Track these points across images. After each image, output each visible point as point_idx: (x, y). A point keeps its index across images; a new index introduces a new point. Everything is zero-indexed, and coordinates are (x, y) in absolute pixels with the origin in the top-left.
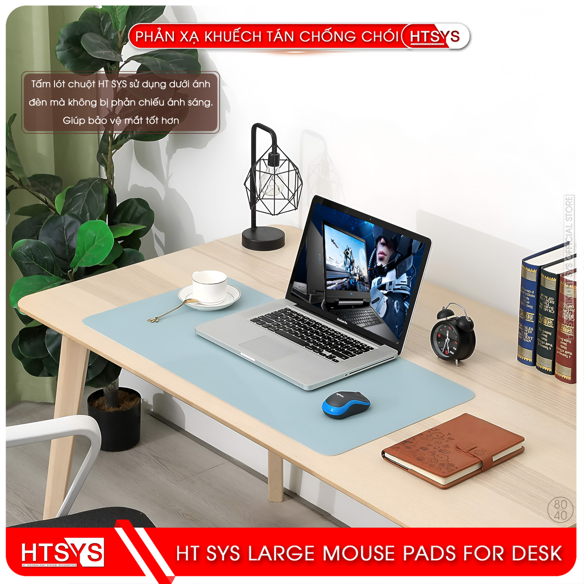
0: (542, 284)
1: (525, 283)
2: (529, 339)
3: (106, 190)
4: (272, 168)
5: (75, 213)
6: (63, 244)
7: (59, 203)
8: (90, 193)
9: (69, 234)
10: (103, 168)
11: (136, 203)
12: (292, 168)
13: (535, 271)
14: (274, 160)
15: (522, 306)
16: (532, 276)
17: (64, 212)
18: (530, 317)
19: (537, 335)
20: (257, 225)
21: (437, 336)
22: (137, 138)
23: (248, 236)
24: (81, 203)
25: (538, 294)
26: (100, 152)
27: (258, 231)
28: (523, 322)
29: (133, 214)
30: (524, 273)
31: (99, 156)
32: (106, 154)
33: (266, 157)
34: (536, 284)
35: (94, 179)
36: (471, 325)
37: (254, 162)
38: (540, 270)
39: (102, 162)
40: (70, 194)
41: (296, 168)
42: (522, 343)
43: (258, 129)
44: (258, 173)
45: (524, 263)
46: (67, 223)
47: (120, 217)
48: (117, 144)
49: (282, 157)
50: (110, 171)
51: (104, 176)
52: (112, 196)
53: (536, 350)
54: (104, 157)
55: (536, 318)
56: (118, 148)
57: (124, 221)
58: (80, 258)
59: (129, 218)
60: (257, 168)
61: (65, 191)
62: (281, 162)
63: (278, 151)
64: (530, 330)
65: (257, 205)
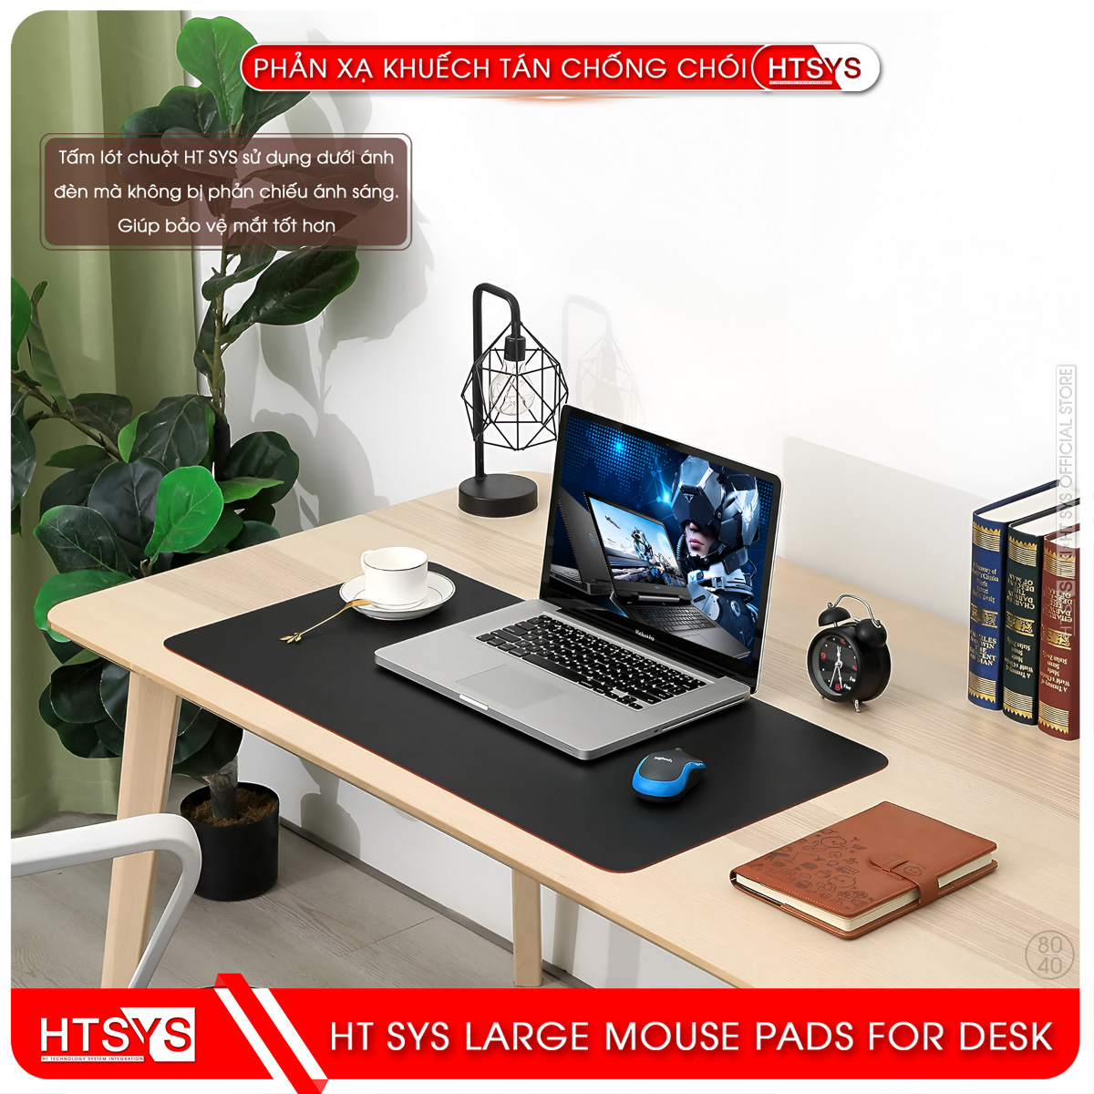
0: (1011, 556)
1: (979, 554)
2: (988, 660)
3: (212, 418)
4: (511, 366)
5: (155, 458)
6: (132, 514)
7: (125, 441)
8: (181, 421)
9: (143, 496)
10: (205, 379)
11: (265, 439)
12: (547, 363)
13: (997, 533)
14: (515, 349)
15: (974, 599)
16: (993, 542)
17: (133, 458)
18: (991, 619)
19: (1003, 651)
20: (487, 471)
21: (819, 657)
22: (265, 320)
23: (470, 491)
24: (164, 440)
25: (1004, 577)
26: (199, 349)
27: (488, 483)
28: (977, 628)
29: (261, 460)
30: (977, 536)
31: (196, 356)
32: (210, 352)
33: (501, 344)
34: (1000, 558)
35: (189, 397)
36: (881, 634)
37: (478, 354)
38: (1006, 530)
39: (203, 367)
40: (145, 425)
41: (556, 365)
42: (976, 668)
43: (485, 294)
44: (485, 373)
45: (977, 520)
46: (139, 476)
47: (236, 465)
48: (230, 331)
49: (530, 344)
50: (217, 384)
51: (207, 391)
52: (221, 428)
53: (1004, 679)
54: (206, 358)
55: (1002, 620)
56: (231, 340)
57: (243, 472)
58: (162, 537)
59: (253, 467)
60: (485, 364)
61: (137, 420)
62: (528, 355)
63: (523, 333)
64: (991, 643)
65: (486, 433)
